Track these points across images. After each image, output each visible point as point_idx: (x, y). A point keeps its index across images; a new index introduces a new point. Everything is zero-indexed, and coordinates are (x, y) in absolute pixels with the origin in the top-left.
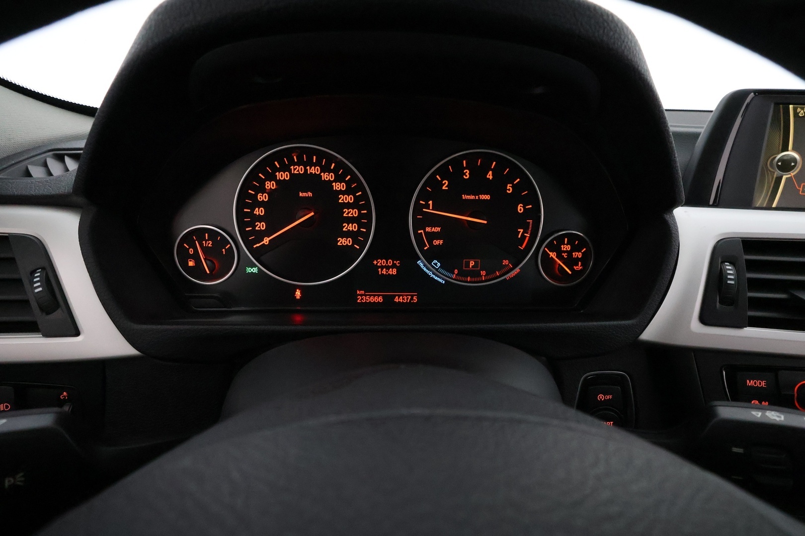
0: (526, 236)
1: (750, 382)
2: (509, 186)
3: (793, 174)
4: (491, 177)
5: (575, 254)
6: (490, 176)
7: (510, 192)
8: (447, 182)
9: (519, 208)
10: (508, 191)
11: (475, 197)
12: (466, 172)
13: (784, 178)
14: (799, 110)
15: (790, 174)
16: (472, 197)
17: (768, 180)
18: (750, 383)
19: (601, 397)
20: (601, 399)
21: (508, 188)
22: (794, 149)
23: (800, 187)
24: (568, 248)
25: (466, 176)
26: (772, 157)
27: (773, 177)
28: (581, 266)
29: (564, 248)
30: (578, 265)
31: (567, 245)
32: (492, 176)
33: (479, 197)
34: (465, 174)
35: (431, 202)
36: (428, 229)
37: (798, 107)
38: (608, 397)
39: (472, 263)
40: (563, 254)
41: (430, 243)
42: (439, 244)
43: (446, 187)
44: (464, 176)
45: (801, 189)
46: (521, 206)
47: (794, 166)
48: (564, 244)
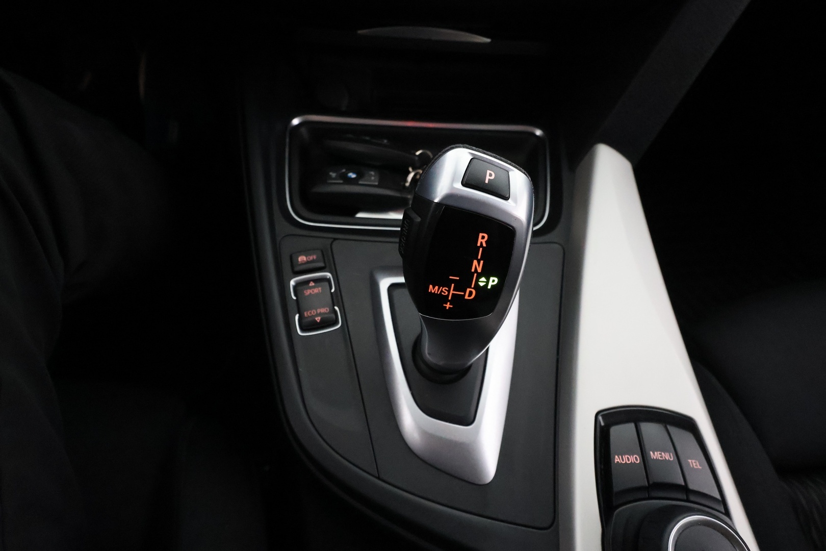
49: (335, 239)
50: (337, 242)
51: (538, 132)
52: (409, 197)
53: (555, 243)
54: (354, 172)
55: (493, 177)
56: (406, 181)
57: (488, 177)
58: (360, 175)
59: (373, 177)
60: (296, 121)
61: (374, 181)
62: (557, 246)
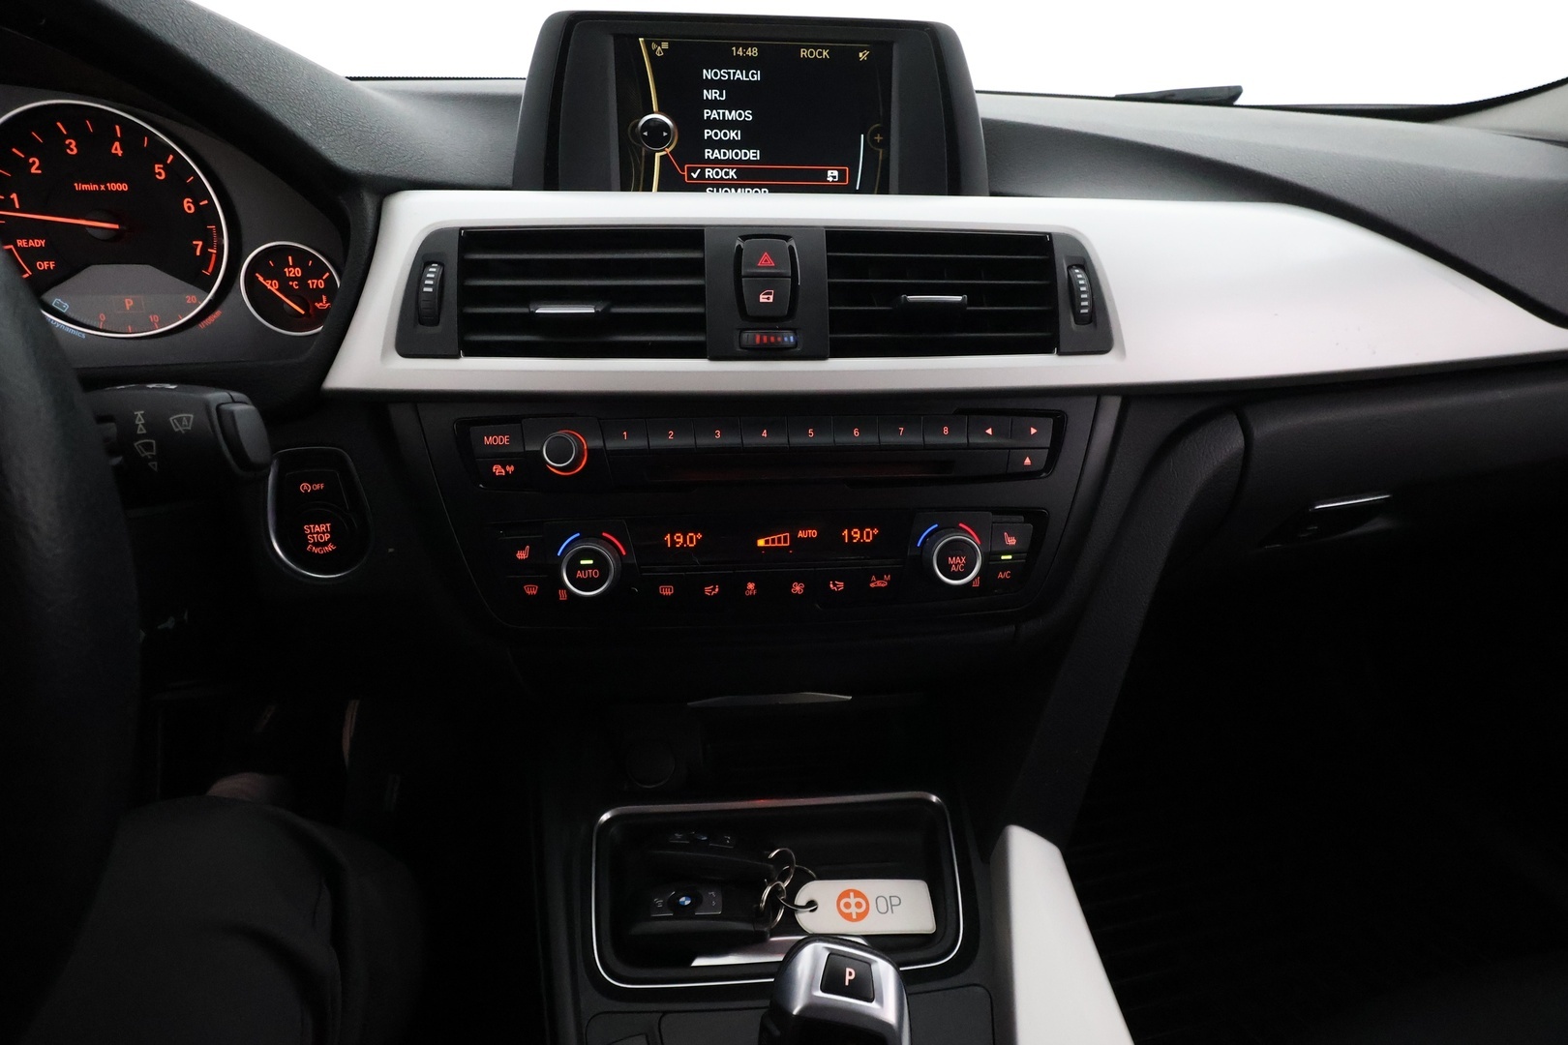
0: (212, 253)
1: (488, 439)
2: (158, 168)
3: (668, 150)
4: (120, 153)
5: (313, 283)
6: (117, 149)
7: (163, 177)
8: (37, 161)
9: (186, 206)
10: (157, 176)
11: (100, 188)
12: (70, 143)
13: (658, 155)
14: (654, 46)
15: (664, 150)
16: (94, 187)
17: (635, 160)
18: (489, 441)
19: (305, 487)
20: (306, 491)
21: (157, 171)
22: (661, 111)
23: (684, 171)
24: (297, 272)
25: (72, 150)
26: (631, 125)
27: (641, 156)
28: (327, 302)
29: (290, 272)
30: (322, 301)
31: (294, 267)
32: (122, 149)
33: (106, 187)
34: (68, 146)
35: (14, 196)
36: (21, 243)
37: (652, 41)
38: (318, 487)
39: (129, 303)
40: (291, 283)
41: (32, 267)
42: (49, 267)
43: (37, 169)
44: (68, 151)
45: (686, 173)
46: (188, 202)
47: (668, 137)
48: (289, 267)
49: (665, 1013)
50: (669, 1015)
51: (934, 799)
52: (765, 929)
53: (975, 985)
54: (687, 896)
55: (852, 977)
56: (760, 900)
57: (848, 978)
58: (697, 901)
59: (713, 903)
60: (605, 817)
61: (715, 908)
62: (979, 989)
